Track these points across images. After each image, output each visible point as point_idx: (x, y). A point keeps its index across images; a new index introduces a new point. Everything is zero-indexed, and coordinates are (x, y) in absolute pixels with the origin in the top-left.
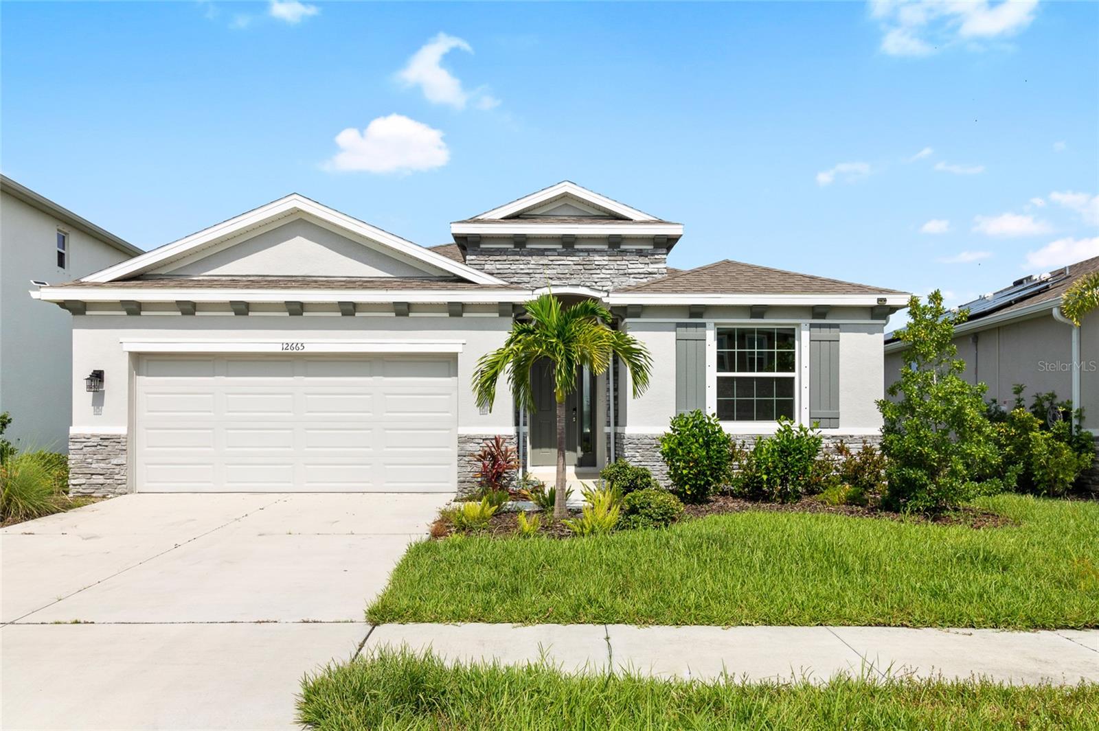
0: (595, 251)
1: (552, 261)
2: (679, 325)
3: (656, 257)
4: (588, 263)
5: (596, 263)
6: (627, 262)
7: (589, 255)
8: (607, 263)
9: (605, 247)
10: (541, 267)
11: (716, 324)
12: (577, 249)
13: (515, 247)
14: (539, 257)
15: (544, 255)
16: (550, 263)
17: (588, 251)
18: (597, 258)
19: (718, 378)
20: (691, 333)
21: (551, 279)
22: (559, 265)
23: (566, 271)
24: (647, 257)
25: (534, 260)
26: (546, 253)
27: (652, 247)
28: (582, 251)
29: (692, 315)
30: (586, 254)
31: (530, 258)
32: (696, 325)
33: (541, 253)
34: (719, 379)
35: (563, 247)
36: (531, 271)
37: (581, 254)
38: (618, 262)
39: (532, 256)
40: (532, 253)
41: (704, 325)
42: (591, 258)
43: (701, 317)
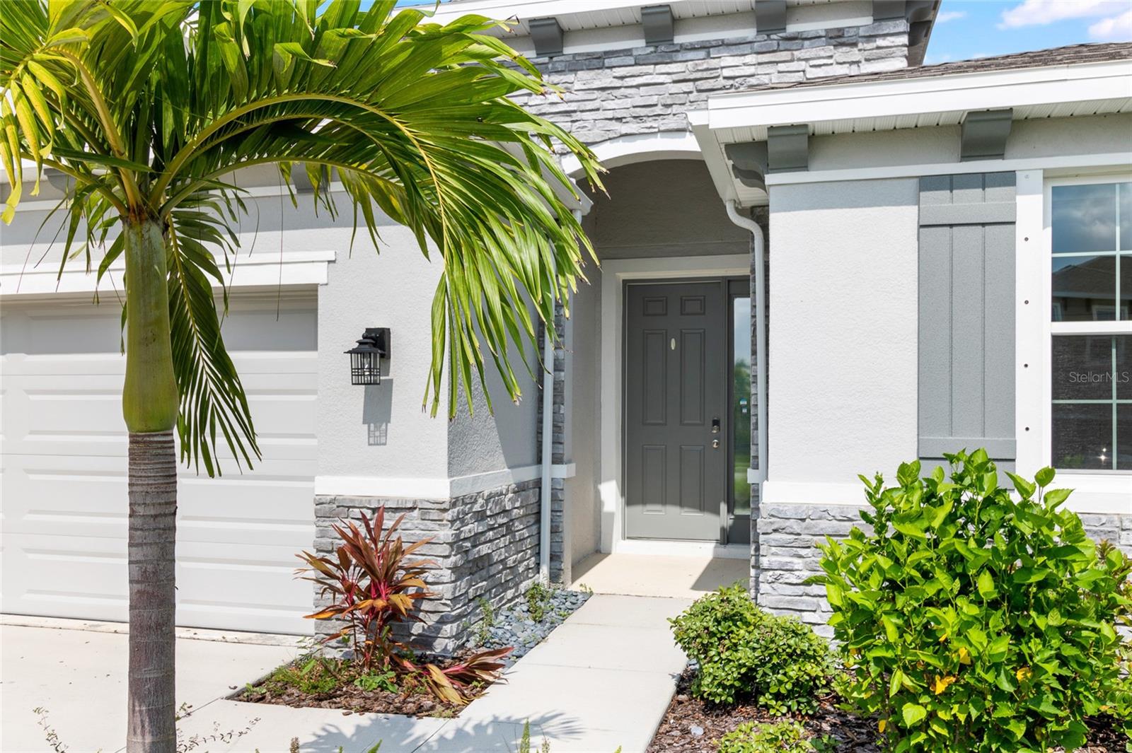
0: (723, 44)
1: (622, 78)
2: (928, 183)
3: (880, 42)
4: (705, 74)
5: (726, 73)
6: (803, 65)
7: (708, 56)
8: (751, 70)
9: (750, 33)
10: (597, 94)
11: (1048, 175)
12: (681, 45)
13: (539, 55)
14: (592, 73)
15: (601, 68)
16: (618, 83)
17: (706, 47)
18: (728, 62)
19: (1057, 340)
20: (968, 203)
21: (619, 119)
22: (638, 86)
23: (654, 100)
24: (854, 45)
25: (582, 79)
26: (607, 62)
27: (867, 20)
28: (693, 48)
29: (971, 150)
30: (702, 54)
31: (570, 77)
32: (983, 181)
33: (597, 62)
34: (1059, 342)
35: (648, 44)
36: (573, 107)
37: (691, 55)
38: (782, 67)
39: (575, 71)
40: (575, 65)
41: (1008, 179)
42: (713, 63)
43: (1001, 156)
